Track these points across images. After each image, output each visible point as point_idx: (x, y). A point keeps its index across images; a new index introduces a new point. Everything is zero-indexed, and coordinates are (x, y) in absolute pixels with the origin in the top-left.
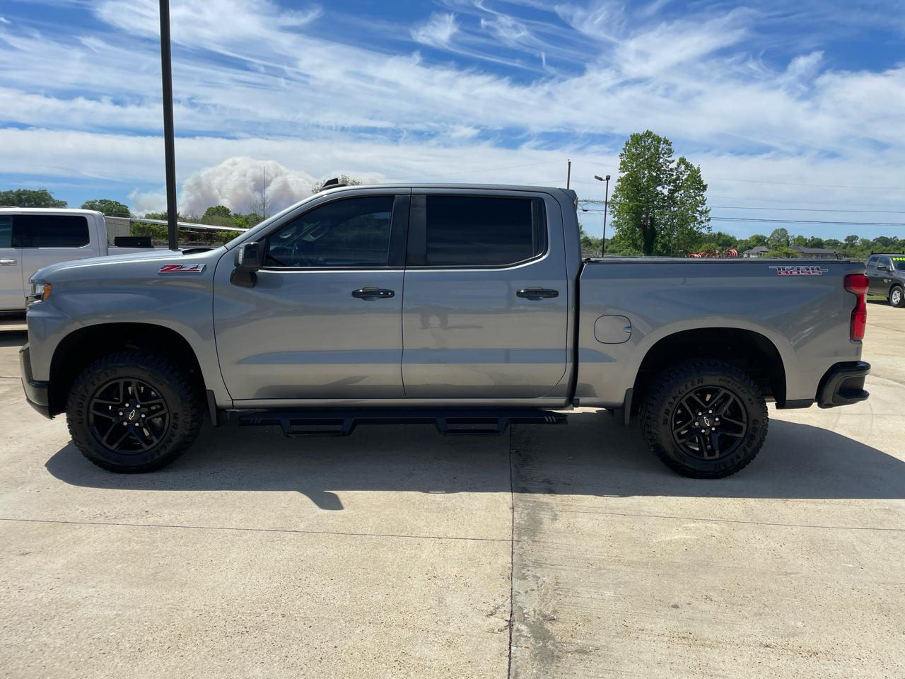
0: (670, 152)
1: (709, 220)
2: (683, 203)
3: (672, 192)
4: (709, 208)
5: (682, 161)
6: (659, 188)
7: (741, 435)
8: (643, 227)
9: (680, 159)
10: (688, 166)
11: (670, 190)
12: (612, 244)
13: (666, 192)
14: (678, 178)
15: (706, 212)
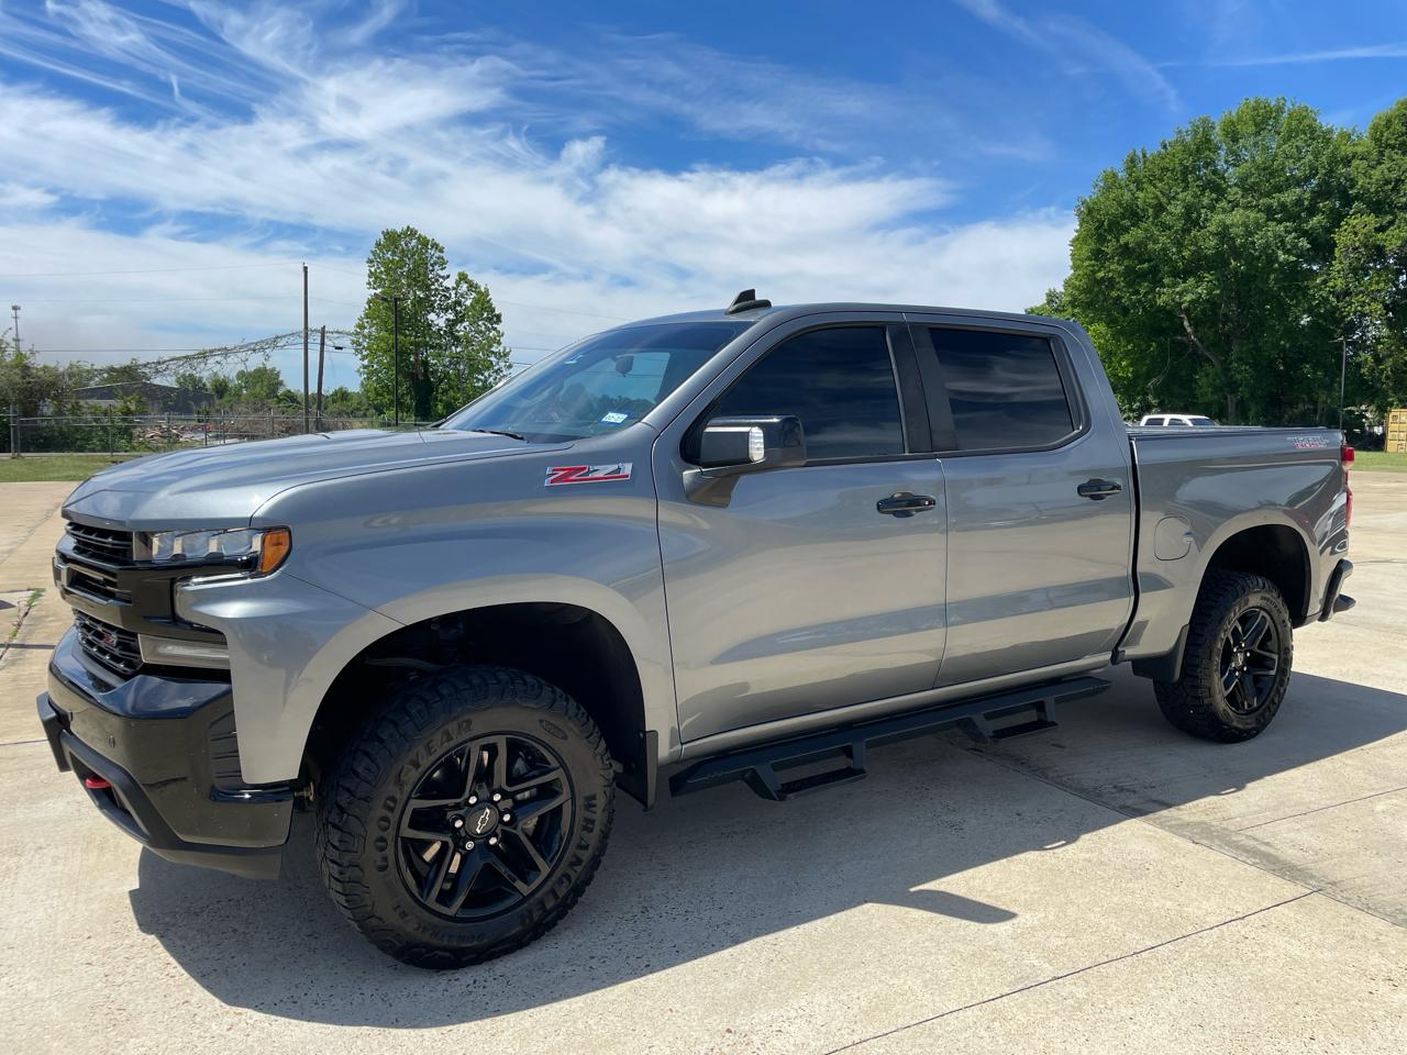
0: (442, 263)
1: (510, 367)
2: (469, 342)
3: (452, 324)
4: (507, 350)
5: (463, 277)
6: (432, 316)
7: (1273, 673)
8: (413, 376)
9: (460, 274)
10: (472, 286)
11: (448, 320)
12: (334, 401)
13: (441, 322)
14: (458, 303)
15: (506, 355)
